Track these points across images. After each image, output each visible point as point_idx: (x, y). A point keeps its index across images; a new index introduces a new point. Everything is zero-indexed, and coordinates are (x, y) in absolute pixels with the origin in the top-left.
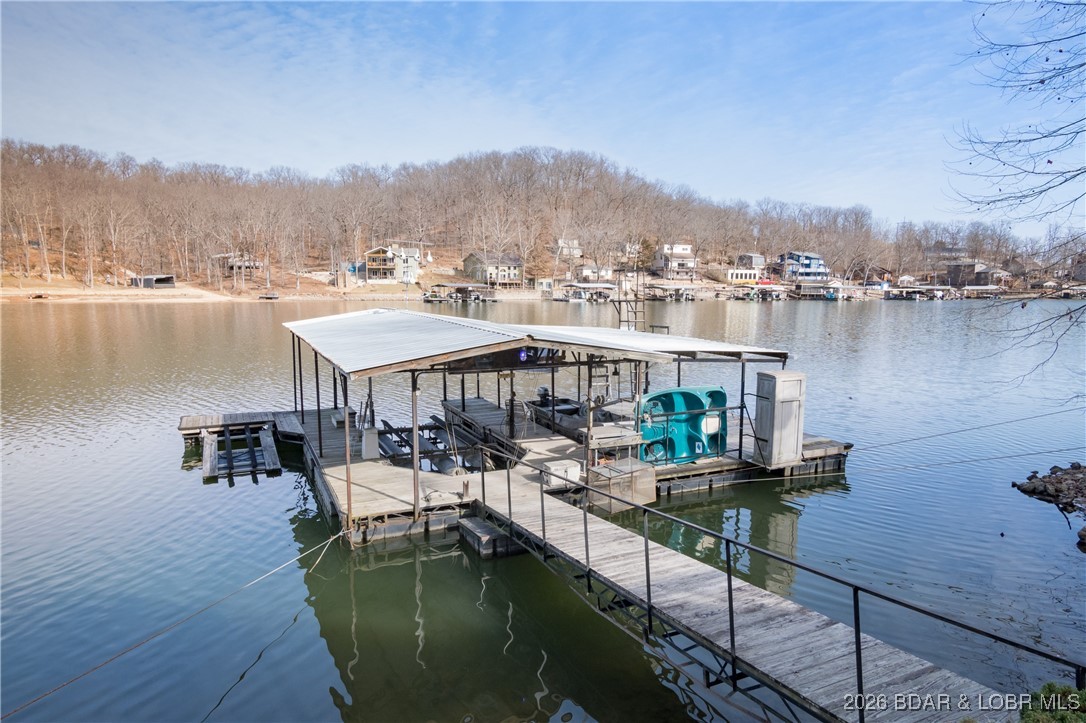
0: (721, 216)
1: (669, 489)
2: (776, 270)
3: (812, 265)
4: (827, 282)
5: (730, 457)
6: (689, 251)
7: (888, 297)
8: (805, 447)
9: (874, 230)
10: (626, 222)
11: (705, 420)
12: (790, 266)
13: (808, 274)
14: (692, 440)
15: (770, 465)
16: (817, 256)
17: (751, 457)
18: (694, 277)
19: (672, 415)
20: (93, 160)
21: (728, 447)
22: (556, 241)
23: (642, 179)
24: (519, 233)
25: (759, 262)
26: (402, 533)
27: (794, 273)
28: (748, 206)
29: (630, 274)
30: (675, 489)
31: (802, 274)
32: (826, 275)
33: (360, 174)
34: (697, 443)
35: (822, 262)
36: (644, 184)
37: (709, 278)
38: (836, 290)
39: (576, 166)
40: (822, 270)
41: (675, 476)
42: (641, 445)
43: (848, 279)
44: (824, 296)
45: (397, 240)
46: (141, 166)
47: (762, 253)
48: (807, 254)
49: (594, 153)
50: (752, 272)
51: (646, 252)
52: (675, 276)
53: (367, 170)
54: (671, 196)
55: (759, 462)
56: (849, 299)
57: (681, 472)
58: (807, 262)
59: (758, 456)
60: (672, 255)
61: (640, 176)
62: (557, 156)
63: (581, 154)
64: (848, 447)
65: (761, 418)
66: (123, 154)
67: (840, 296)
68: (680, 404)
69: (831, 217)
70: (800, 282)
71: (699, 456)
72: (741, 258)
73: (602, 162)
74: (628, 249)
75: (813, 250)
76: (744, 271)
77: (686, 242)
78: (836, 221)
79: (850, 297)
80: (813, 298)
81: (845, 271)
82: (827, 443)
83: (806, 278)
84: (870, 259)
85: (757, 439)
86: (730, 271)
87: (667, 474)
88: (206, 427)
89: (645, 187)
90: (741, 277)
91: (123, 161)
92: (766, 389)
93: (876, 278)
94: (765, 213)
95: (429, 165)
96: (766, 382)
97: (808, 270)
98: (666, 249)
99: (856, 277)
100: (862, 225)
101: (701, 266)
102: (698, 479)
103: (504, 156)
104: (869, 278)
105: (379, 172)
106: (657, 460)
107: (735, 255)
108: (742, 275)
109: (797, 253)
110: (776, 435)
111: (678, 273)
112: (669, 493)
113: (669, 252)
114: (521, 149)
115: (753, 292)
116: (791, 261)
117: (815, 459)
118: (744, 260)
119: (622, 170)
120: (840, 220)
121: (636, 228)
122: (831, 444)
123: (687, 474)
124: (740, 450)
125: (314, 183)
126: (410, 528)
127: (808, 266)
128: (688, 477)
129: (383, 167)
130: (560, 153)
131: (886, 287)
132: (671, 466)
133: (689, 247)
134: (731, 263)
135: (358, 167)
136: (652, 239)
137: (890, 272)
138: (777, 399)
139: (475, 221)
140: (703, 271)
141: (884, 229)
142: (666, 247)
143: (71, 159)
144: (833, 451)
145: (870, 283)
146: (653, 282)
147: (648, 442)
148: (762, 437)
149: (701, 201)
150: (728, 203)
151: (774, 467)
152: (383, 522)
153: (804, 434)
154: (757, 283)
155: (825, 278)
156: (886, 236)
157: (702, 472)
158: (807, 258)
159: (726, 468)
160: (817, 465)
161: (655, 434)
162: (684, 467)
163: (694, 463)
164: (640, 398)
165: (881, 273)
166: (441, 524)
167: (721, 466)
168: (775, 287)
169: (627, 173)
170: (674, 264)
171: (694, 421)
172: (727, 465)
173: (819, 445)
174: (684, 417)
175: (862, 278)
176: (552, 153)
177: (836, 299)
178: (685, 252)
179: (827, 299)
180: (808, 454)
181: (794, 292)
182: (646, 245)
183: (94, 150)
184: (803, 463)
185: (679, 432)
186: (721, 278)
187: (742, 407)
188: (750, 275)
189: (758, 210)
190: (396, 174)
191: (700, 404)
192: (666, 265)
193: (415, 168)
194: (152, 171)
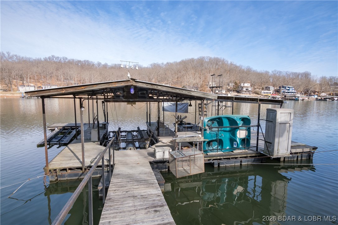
0: (260, 75)
1: (219, 164)
2: (278, 91)
3: (290, 90)
4: (295, 95)
5: (252, 150)
6: (249, 85)
7: (317, 99)
8: (292, 147)
9: (312, 79)
10: (230, 77)
11: (239, 131)
12: (282, 90)
13: (288, 92)
14: (232, 141)
15: (273, 155)
16: (292, 87)
17: (263, 151)
18: (251, 93)
19: (222, 128)
20: (92, 63)
21: (251, 145)
22: (209, 82)
23: (235, 65)
24: (198, 80)
25: (272, 89)
26: (77, 178)
27: (284, 92)
28: (269, 72)
29: (231, 92)
30: (221, 164)
31: (286, 92)
32: (295, 93)
33: (156, 65)
34: (234, 142)
35: (293, 89)
36: (236, 66)
37: (256, 93)
38: (298, 97)
39: (216, 62)
40: (293, 91)
41: (222, 157)
42: (204, 142)
43: (302, 94)
44: (294, 99)
45: (164, 83)
46: (103, 65)
47: (274, 86)
48: (288, 86)
49: (221, 58)
50: (270, 92)
51: (236, 86)
52: (245, 93)
53: (158, 64)
54: (244, 69)
55: (267, 154)
56: (303, 100)
57: (225, 156)
58: (288, 89)
59: (266, 151)
60: (244, 86)
61: (235, 64)
62: (210, 59)
63: (217, 58)
64: (315, 148)
65: (268, 132)
66: (99, 62)
67: (300, 99)
68: (226, 123)
69: (297, 75)
70: (286, 95)
71: (235, 149)
72: (266, 88)
73: (223, 60)
74: (230, 85)
75: (291, 85)
76: (267, 91)
77: (249, 83)
78: (298, 76)
79: (303, 99)
80: (290, 99)
81: (301, 92)
82: (303, 146)
83: (288, 94)
84: (311, 88)
85: (266, 142)
86: (263, 91)
87: (218, 156)
88: (57, 127)
89: (236, 67)
90: (266, 93)
91: (99, 63)
92: (271, 117)
93: (312, 94)
94: (275, 75)
95: (174, 62)
96: (271, 113)
97: (289, 91)
98: (242, 85)
99: (305, 93)
100: (308, 78)
101: (253, 90)
102: (235, 160)
103: (195, 59)
104: (310, 94)
105: (161, 65)
106: (213, 150)
107: (264, 87)
108: (266, 92)
109: (285, 86)
110: (276, 140)
111: (246, 92)
112: (219, 166)
113: (243, 85)
114: (200, 57)
115: (270, 97)
116: (283, 88)
117: (297, 153)
118: (268, 88)
119: (229, 62)
120: (300, 77)
121: (233, 79)
122: (306, 146)
123: (228, 157)
124: (257, 147)
125: (145, 68)
126: (81, 175)
127: (289, 90)
128: (229, 159)
129: (162, 64)
130: (211, 58)
131: (316, 97)
132: (220, 153)
133: (249, 84)
134: (263, 89)
135: (156, 64)
136: (238, 82)
137: (318, 92)
138: (277, 121)
139: (185, 77)
140: (253, 91)
141: (315, 79)
142: (242, 84)
143: (87, 63)
144: (307, 150)
145: (310, 95)
146: (238, 94)
147: (208, 140)
148: (268, 141)
149: (254, 71)
150: (262, 71)
151: (274, 157)
152: (67, 171)
153: (292, 141)
154: (271, 95)
155: (294, 94)
156: (316, 81)
157: (236, 156)
158: (288, 87)
159: (249, 155)
160: (298, 156)
161: (212, 137)
162: (227, 154)
163: (232, 152)
164: (203, 118)
165: (314, 92)
166: (97, 174)
167: (247, 154)
168: (277, 96)
169: (231, 63)
170: (245, 89)
171: (233, 131)
172: (250, 154)
173: (299, 146)
174: (228, 129)
175: (308, 94)
176: (209, 58)
177: (298, 100)
178: (248, 86)
179: (295, 100)
180: (294, 151)
181: (284, 98)
182: (236, 83)
183: (92, 61)
184: (291, 155)
185: (225, 137)
186: (260, 93)
187: (259, 126)
188: (269, 92)
189: (272, 73)
190: (165, 65)
191: (237, 124)
192: (242, 89)
193: (170, 63)
194: (105, 66)
